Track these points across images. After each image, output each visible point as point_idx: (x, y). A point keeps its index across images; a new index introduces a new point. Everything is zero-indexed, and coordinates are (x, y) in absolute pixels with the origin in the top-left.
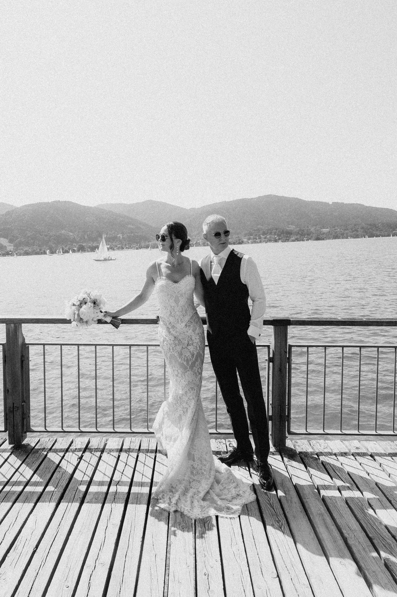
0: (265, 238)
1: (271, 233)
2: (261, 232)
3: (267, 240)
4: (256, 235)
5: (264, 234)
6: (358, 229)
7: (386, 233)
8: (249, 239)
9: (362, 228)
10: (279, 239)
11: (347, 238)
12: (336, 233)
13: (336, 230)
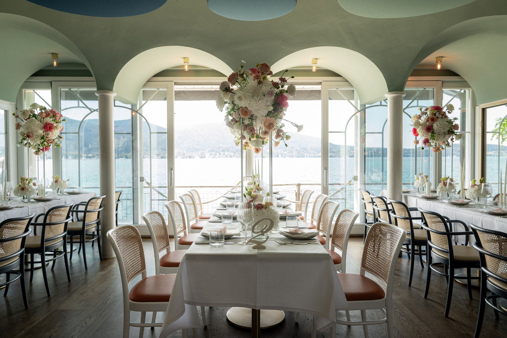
0: (224, 154)
1: (228, 151)
2: (221, 150)
3: (224, 156)
4: (217, 152)
5: (223, 151)
6: (294, 151)
7: (313, 155)
8: (211, 155)
9: (297, 150)
10: (234, 156)
11: (285, 157)
12: (278, 153)
13: (277, 151)
